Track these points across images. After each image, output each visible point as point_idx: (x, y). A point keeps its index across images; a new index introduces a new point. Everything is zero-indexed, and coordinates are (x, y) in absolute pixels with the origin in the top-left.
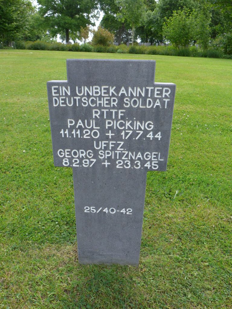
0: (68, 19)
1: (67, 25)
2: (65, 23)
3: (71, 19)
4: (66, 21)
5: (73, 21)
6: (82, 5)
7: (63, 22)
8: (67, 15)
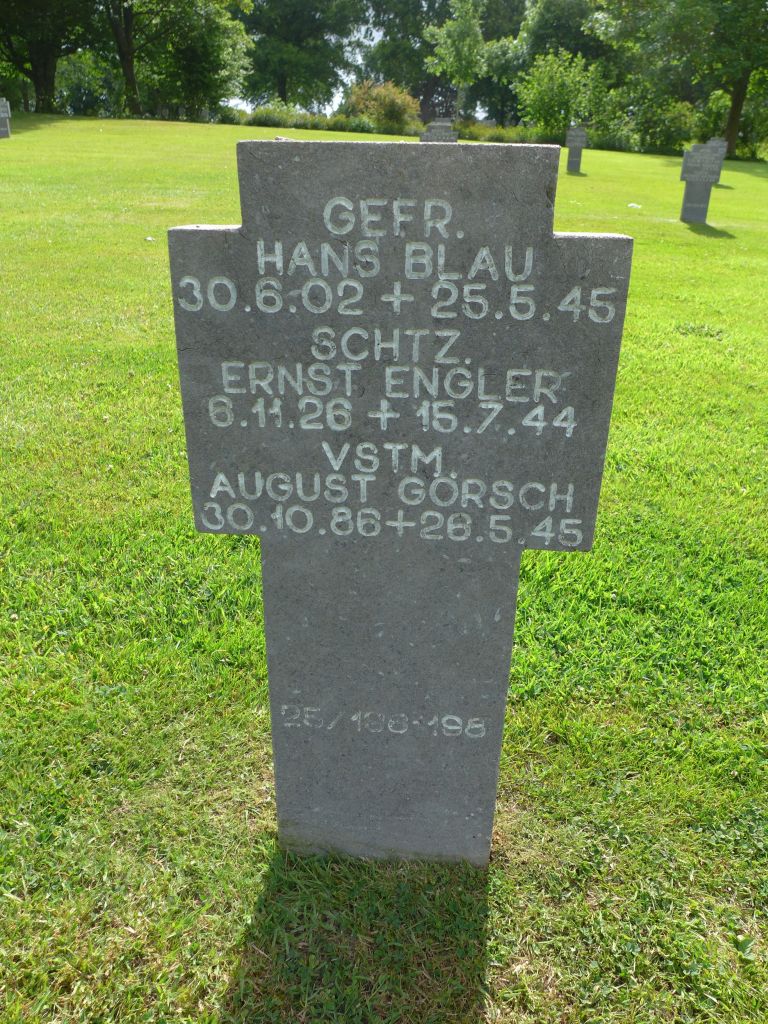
0: (290, 51)
1: (286, 67)
2: (282, 62)
3: (298, 52)
4: (285, 56)
5: (304, 57)
6: (328, 13)
7: (276, 60)
8: (287, 40)
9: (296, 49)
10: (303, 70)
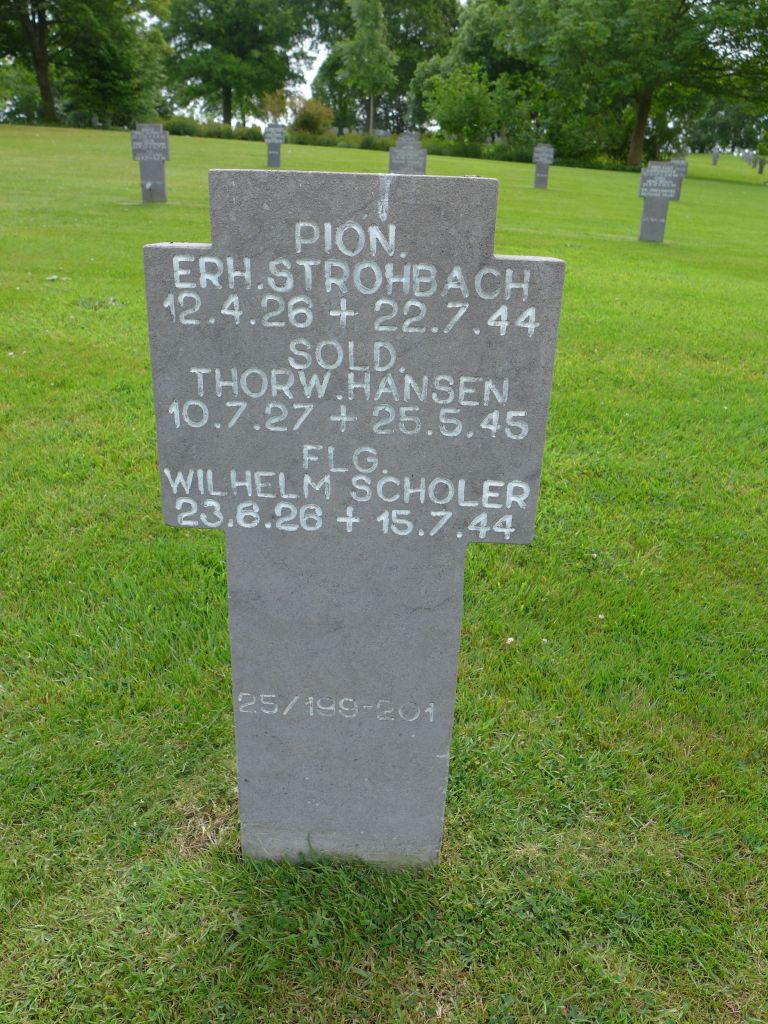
0: (232, 61)
1: (229, 78)
2: (225, 72)
3: (241, 62)
4: (227, 67)
5: (246, 68)
6: (270, 25)
7: (218, 69)
8: (230, 51)
9: (237, 60)
10: (245, 81)
